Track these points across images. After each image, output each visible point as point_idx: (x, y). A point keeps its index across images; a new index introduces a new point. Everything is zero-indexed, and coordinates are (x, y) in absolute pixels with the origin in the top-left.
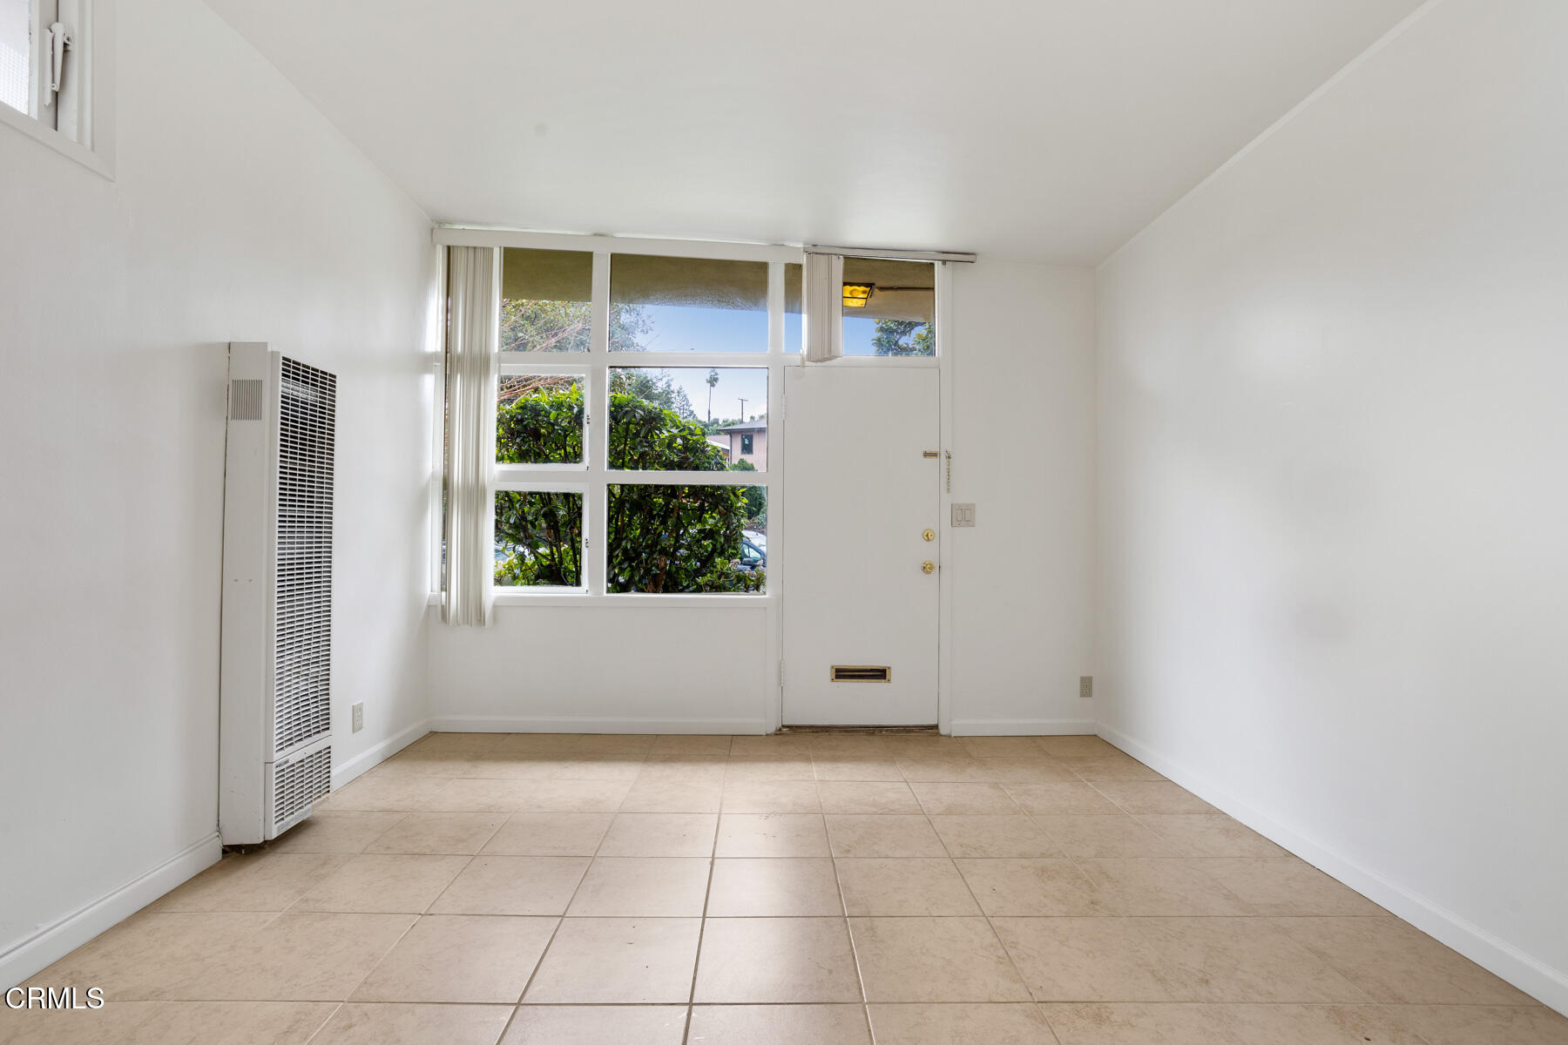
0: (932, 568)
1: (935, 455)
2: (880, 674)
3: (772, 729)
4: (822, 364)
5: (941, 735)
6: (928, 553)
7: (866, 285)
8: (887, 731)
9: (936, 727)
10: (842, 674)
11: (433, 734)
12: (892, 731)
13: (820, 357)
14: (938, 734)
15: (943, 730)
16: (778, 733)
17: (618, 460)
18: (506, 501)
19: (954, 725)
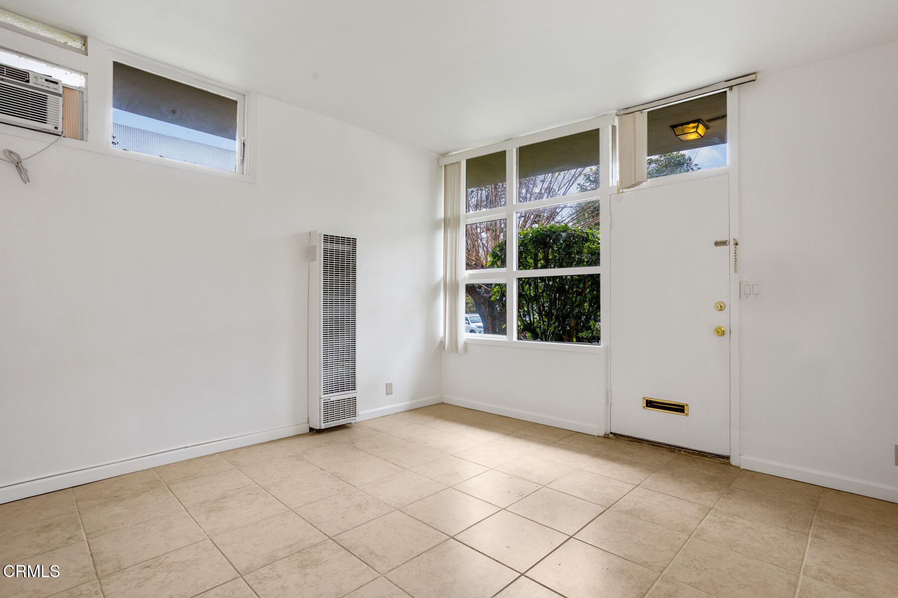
0: (723, 333)
1: (723, 243)
2: (680, 409)
3: (602, 434)
4: (631, 189)
5: (731, 465)
6: (720, 320)
7: (694, 122)
8: (684, 451)
9: (728, 458)
10: (650, 404)
11: (442, 403)
12: (689, 453)
13: (629, 184)
14: (729, 464)
15: (734, 461)
16: (606, 437)
17: (522, 265)
18: (471, 289)
19: (743, 459)
